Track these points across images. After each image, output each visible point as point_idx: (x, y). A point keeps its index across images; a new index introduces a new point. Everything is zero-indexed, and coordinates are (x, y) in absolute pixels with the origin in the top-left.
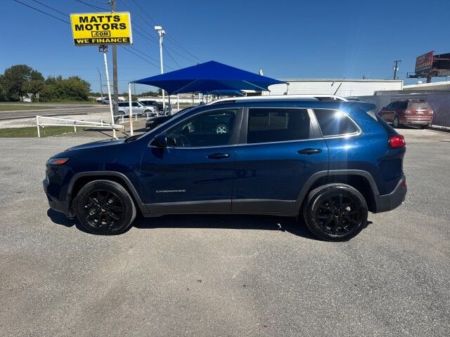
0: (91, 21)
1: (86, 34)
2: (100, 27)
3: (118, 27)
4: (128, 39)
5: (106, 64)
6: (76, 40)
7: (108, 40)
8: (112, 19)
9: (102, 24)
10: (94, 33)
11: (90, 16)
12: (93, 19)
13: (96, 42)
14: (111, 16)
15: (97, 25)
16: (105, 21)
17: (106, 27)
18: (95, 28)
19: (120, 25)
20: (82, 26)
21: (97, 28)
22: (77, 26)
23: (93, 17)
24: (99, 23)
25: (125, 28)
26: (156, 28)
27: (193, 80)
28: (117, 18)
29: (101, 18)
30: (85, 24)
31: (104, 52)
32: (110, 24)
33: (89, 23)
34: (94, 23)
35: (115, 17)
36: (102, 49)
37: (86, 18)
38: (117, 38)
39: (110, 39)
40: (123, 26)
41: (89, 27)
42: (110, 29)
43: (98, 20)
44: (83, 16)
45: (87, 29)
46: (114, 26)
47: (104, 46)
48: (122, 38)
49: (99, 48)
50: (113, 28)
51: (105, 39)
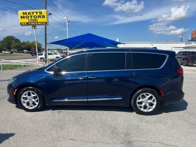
0: (28, 14)
1: (26, 20)
2: (33, 17)
4: (46, 23)
6: (21, 23)
7: (36, 23)
8: (38, 13)
9: (33, 15)
10: (30, 20)
11: (28, 11)
13: (30, 24)
14: (38, 12)
16: (35, 14)
17: (35, 17)
18: (30, 17)
19: (42, 16)
20: (24, 16)
21: (31, 18)
22: (21, 17)
24: (32, 15)
25: (45, 17)
27: (82, 42)
28: (41, 13)
31: (35, 29)
32: (37, 15)
33: (27, 15)
34: (30, 15)
35: (40, 12)
36: (33, 28)
38: (40, 22)
39: (37, 23)
40: (44, 17)
41: (27, 17)
42: (37, 18)
43: (32, 13)
44: (25, 11)
45: (26, 18)
46: (39, 17)
47: (34, 26)
48: (43, 22)
49: (32, 27)
50: (39, 18)
51: (35, 23)
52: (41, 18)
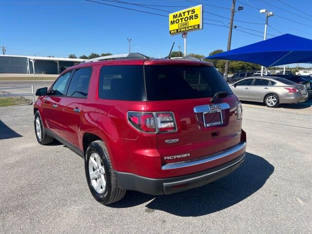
1: (174, 27)
3: (194, 17)
4: (199, 25)
5: (185, 46)
6: (170, 32)
7: (187, 29)
8: (190, 12)
10: (180, 25)
11: (178, 13)
12: (180, 15)
13: (180, 31)
15: (182, 19)
16: (186, 14)
17: (186, 19)
18: (180, 20)
21: (182, 21)
22: (171, 22)
23: (180, 14)
24: (183, 17)
25: (197, 17)
26: (262, 11)
28: (193, 11)
30: (175, 20)
31: (185, 37)
32: (189, 16)
33: (178, 18)
34: (180, 17)
36: (184, 36)
37: (177, 15)
38: (192, 26)
39: (188, 27)
42: (189, 20)
43: (183, 15)
44: (175, 14)
45: (176, 23)
47: (185, 33)
48: (195, 26)
49: (182, 35)
50: (190, 19)
51: (185, 28)
52: (193, 19)
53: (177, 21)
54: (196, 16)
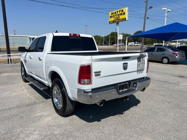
0: (115, 13)
1: (113, 19)
2: (117, 15)
3: (123, 14)
4: (125, 18)
6: (110, 22)
7: (119, 20)
8: (121, 11)
9: (117, 14)
10: (115, 18)
13: (115, 22)
16: (119, 12)
18: (115, 16)
19: (123, 13)
20: (112, 16)
22: (110, 16)
28: (122, 11)
29: (117, 12)
30: (112, 15)
32: (120, 14)
37: (113, 13)
38: (122, 19)
42: (120, 16)
44: (112, 12)
45: (113, 17)
46: (121, 14)
49: (117, 24)
52: (122, 15)
53: (114, 16)
54: (124, 14)
